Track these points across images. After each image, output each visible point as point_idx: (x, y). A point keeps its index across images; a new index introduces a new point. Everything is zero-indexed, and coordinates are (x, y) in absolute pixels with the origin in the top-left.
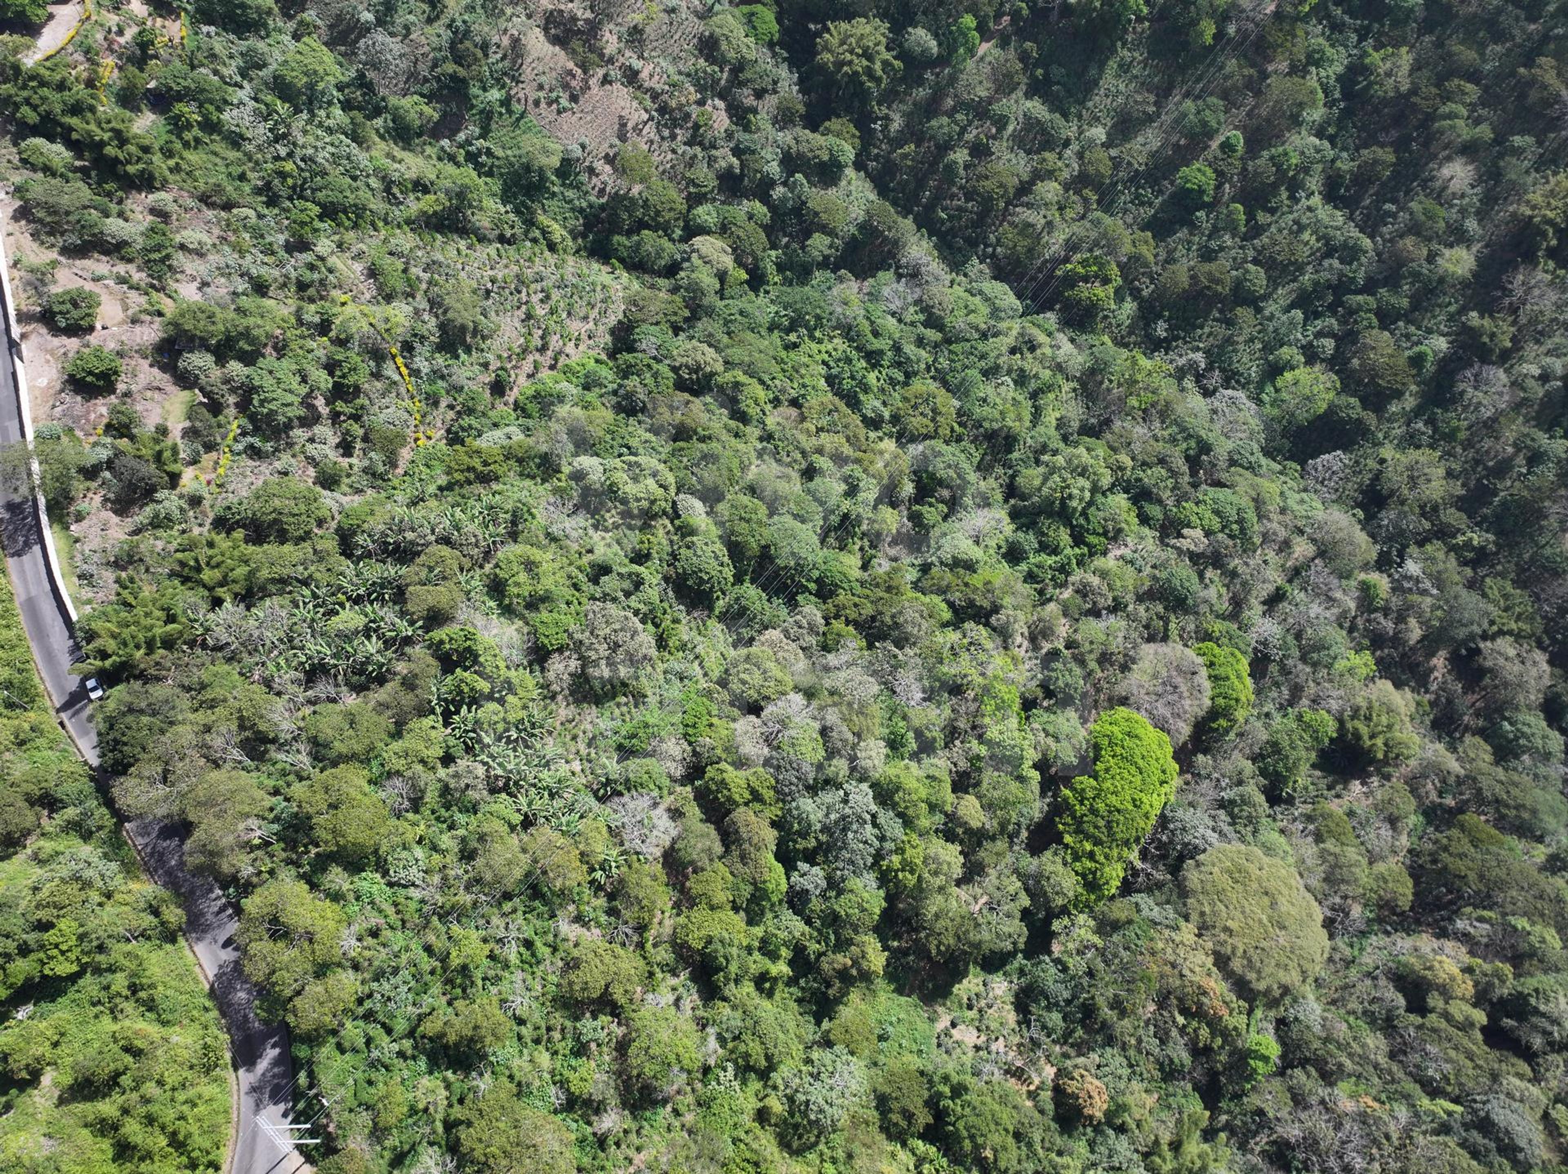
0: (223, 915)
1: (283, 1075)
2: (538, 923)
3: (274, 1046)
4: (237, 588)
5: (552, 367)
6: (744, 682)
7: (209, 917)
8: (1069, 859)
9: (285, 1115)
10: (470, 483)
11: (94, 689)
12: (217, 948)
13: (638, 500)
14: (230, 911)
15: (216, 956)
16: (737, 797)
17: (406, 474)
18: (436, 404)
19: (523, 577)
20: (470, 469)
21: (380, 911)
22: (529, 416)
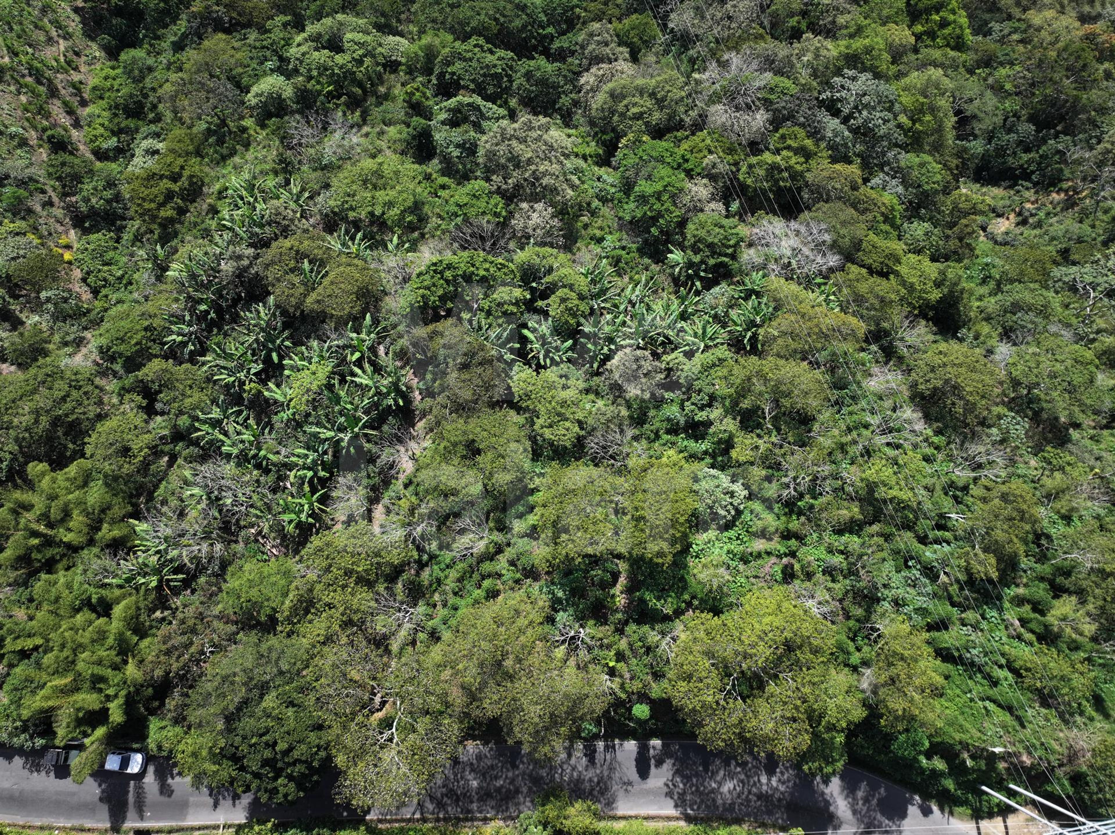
0: (599, 756)
1: (873, 788)
2: (863, 403)
3: (826, 781)
4: (117, 511)
5: (84, 103)
6: (639, 116)
7: (589, 774)
8: (929, 42)
9: (926, 812)
10: (182, 211)
11: (125, 763)
12: (640, 785)
13: (360, 62)
14: (600, 745)
15: (652, 792)
16: (798, 168)
17: (95, 292)
18: (30, 211)
19: (382, 196)
20: (169, 196)
21: (759, 556)
22: (137, 130)
